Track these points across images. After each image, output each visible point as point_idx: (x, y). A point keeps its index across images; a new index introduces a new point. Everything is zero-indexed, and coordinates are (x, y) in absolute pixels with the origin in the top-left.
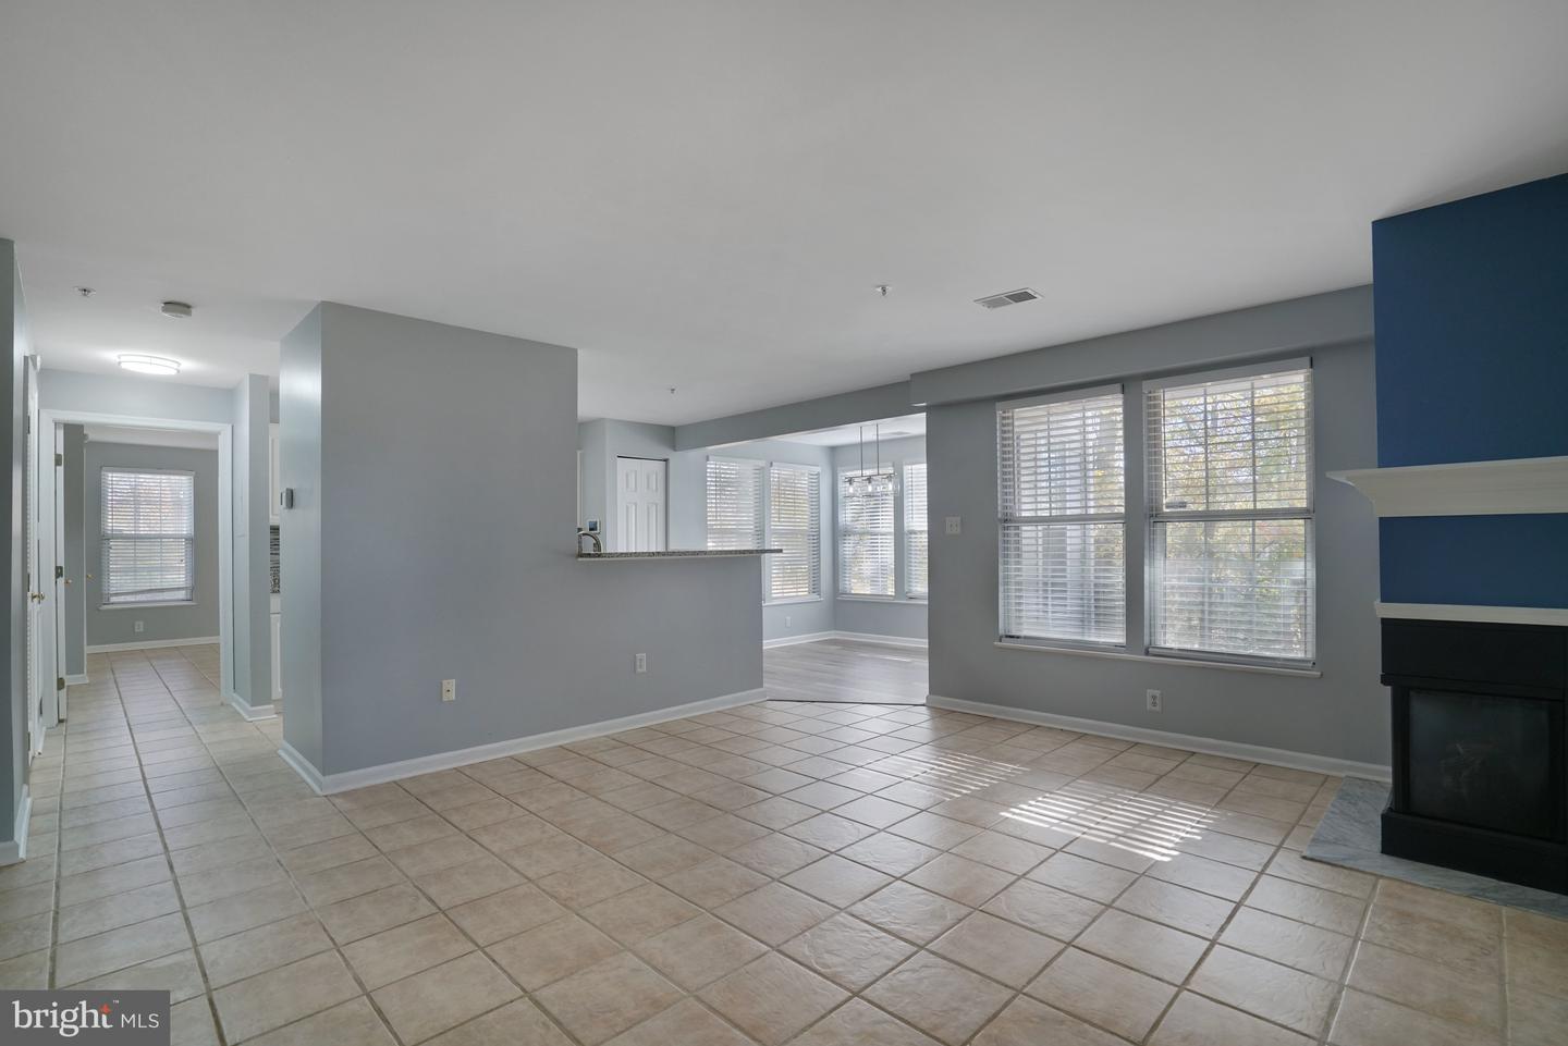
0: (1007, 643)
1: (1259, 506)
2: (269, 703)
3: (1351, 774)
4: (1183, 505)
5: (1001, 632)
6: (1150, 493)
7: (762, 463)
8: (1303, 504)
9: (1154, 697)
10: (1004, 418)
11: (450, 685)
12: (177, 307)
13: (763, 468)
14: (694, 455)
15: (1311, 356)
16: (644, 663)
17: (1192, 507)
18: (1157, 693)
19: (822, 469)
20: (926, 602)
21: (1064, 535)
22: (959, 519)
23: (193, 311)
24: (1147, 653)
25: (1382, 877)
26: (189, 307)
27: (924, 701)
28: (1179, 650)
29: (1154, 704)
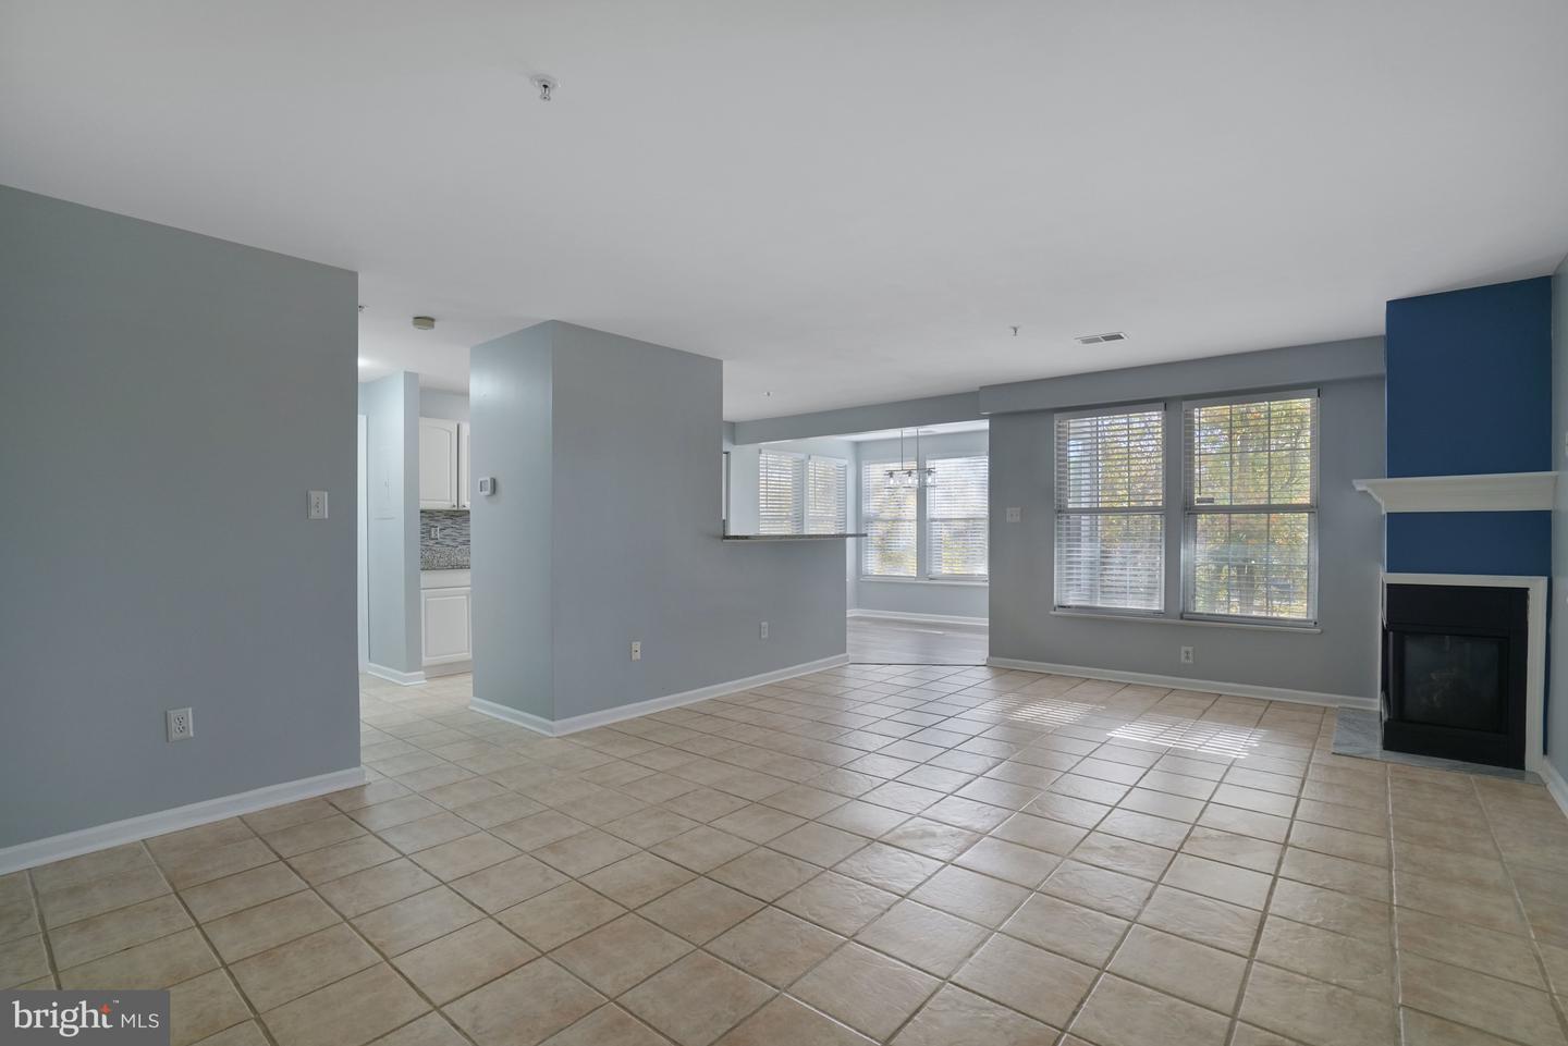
0: (1059, 612)
1: (1274, 502)
2: (420, 670)
3: (1342, 705)
4: (1211, 500)
5: (1056, 603)
6: (1186, 491)
7: (802, 456)
8: (1307, 501)
9: (1187, 653)
10: (1059, 427)
11: (637, 646)
12: (424, 321)
13: (803, 461)
14: (750, 448)
15: (1319, 389)
16: (766, 630)
17: (1218, 503)
18: (1190, 649)
19: (847, 461)
20: (987, 584)
21: (1079, 523)
22: (1019, 509)
23: (436, 324)
24: (1182, 618)
25: (1388, 762)
26: (433, 320)
27: (984, 663)
28: (1208, 614)
29: (1187, 658)
